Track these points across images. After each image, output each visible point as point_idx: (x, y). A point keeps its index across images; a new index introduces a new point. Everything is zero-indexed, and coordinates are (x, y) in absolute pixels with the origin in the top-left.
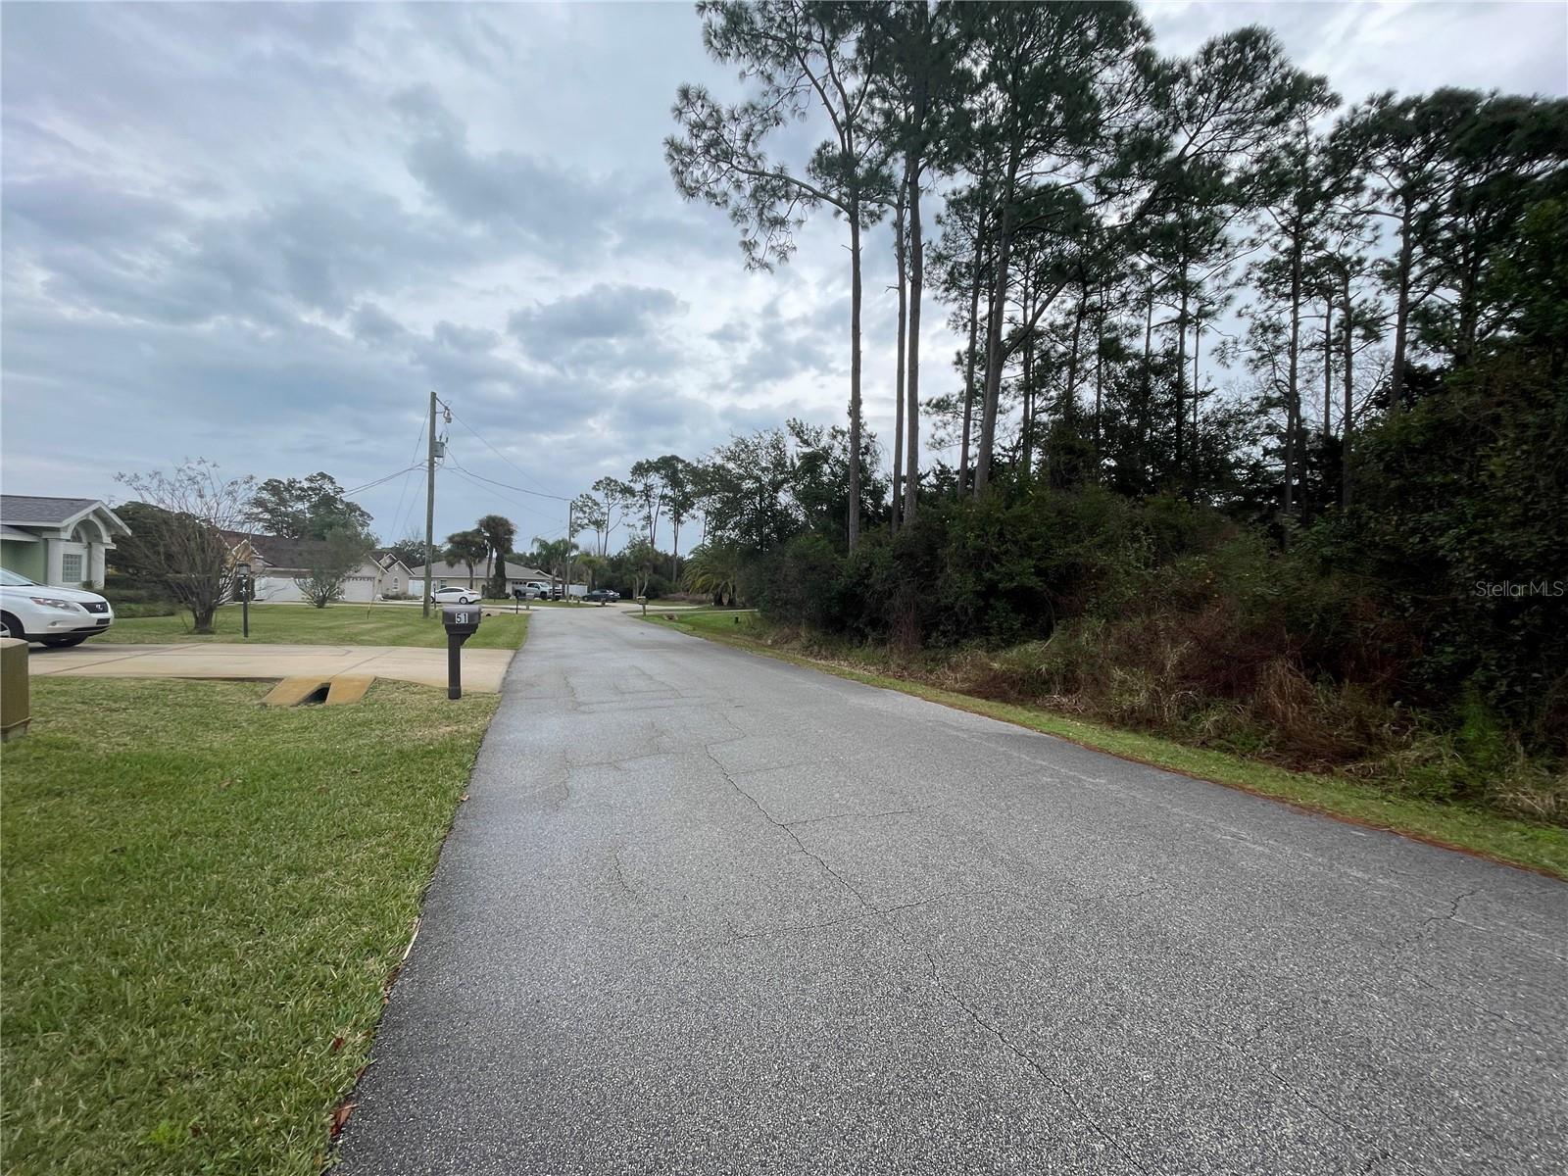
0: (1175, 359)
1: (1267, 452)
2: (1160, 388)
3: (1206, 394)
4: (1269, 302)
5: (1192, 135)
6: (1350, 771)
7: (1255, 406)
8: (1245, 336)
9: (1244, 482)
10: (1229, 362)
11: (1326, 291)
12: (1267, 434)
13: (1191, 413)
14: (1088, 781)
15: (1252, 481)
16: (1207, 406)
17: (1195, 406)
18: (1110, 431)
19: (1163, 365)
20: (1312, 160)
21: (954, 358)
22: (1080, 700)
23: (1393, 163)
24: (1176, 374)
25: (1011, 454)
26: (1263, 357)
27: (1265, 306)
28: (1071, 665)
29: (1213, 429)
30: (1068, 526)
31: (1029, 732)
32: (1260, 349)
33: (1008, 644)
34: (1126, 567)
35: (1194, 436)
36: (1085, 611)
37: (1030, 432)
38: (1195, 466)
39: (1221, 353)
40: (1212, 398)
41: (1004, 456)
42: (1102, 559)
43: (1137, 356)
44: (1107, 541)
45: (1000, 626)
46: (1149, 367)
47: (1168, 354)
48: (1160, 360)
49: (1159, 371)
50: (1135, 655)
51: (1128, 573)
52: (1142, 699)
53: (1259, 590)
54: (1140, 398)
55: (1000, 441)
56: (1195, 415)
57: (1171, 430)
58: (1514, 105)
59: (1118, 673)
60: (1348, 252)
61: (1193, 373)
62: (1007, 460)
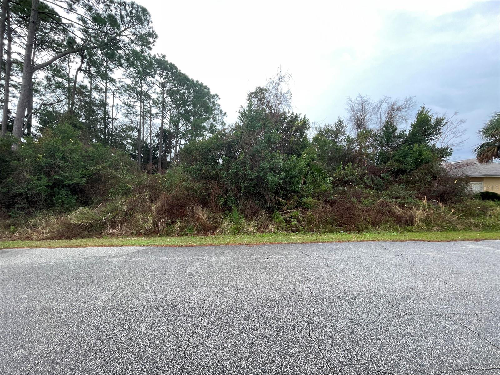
0: (103, 104)
6: (217, 232)
17: (112, 122)
33: (67, 210)
36: (109, 193)
40: (118, 121)
45: (63, 202)
52: (151, 224)
56: (112, 125)
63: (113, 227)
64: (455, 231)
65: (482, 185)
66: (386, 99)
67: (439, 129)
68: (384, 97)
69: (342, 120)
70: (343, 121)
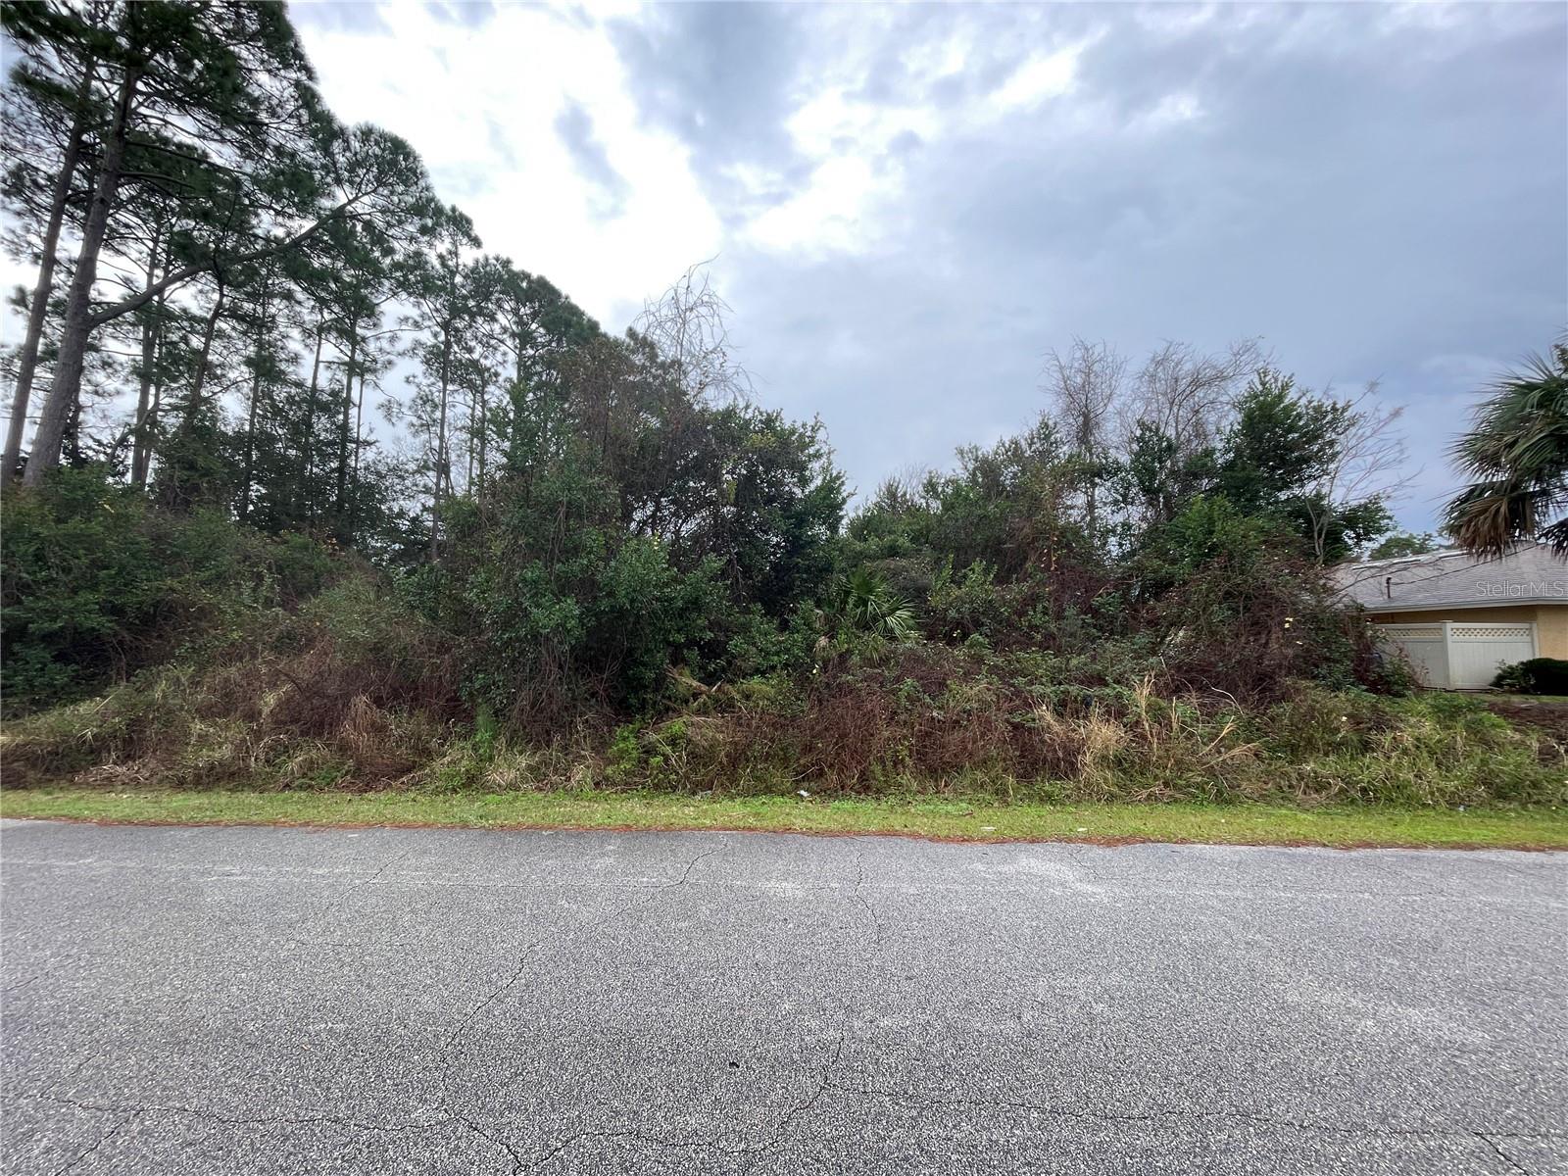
0: (340, 402)
1: (425, 509)
2: (321, 424)
3: (370, 444)
4: (432, 379)
5: (351, 198)
6: (403, 783)
7: (412, 467)
8: (407, 402)
9: (405, 532)
10: (394, 420)
11: (472, 387)
12: (424, 492)
13: (353, 457)
14: (61, 865)
15: (412, 532)
16: (369, 455)
17: (357, 453)
18: (266, 456)
19: (327, 403)
20: (458, 279)
21: (13, 295)
22: (148, 765)
23: (515, 312)
24: (341, 417)
25: (109, 451)
26: (422, 425)
27: (429, 382)
28: (136, 724)
29: (372, 478)
30: (163, 554)
31: (24, 822)
32: (420, 417)
33: (41, 706)
34: (236, 607)
35: (354, 479)
36: (174, 657)
37: (144, 430)
38: (355, 509)
39: (388, 409)
40: (373, 448)
41: (97, 452)
42: (206, 596)
43: (299, 385)
44: (219, 576)
45: (29, 681)
46: (314, 402)
47: (334, 394)
48: (325, 398)
49: (325, 408)
50: (227, 705)
51: (238, 614)
52: (226, 752)
53: (354, 632)
54: (301, 430)
55: (93, 431)
56: (356, 461)
57: (333, 470)
58: (574, 311)
59: (198, 727)
60: (487, 363)
61: (356, 420)
62: (102, 458)
63: (127, 757)
64: (1229, 802)
65: (1531, 634)
66: (1171, 349)
67: (1332, 443)
68: (1166, 345)
69: (1051, 423)
70: (1055, 424)
